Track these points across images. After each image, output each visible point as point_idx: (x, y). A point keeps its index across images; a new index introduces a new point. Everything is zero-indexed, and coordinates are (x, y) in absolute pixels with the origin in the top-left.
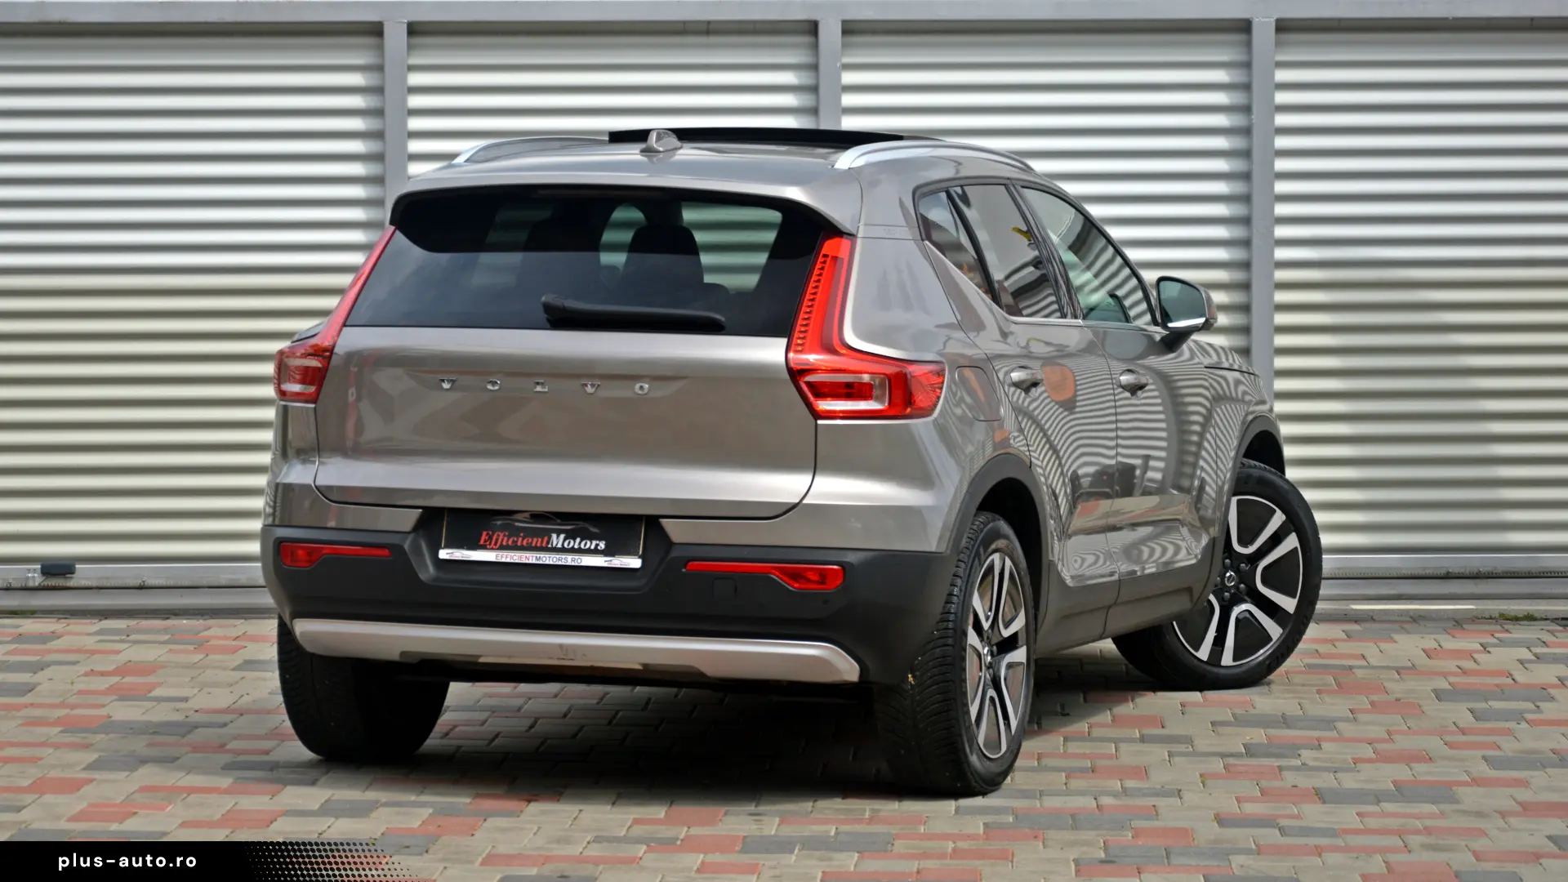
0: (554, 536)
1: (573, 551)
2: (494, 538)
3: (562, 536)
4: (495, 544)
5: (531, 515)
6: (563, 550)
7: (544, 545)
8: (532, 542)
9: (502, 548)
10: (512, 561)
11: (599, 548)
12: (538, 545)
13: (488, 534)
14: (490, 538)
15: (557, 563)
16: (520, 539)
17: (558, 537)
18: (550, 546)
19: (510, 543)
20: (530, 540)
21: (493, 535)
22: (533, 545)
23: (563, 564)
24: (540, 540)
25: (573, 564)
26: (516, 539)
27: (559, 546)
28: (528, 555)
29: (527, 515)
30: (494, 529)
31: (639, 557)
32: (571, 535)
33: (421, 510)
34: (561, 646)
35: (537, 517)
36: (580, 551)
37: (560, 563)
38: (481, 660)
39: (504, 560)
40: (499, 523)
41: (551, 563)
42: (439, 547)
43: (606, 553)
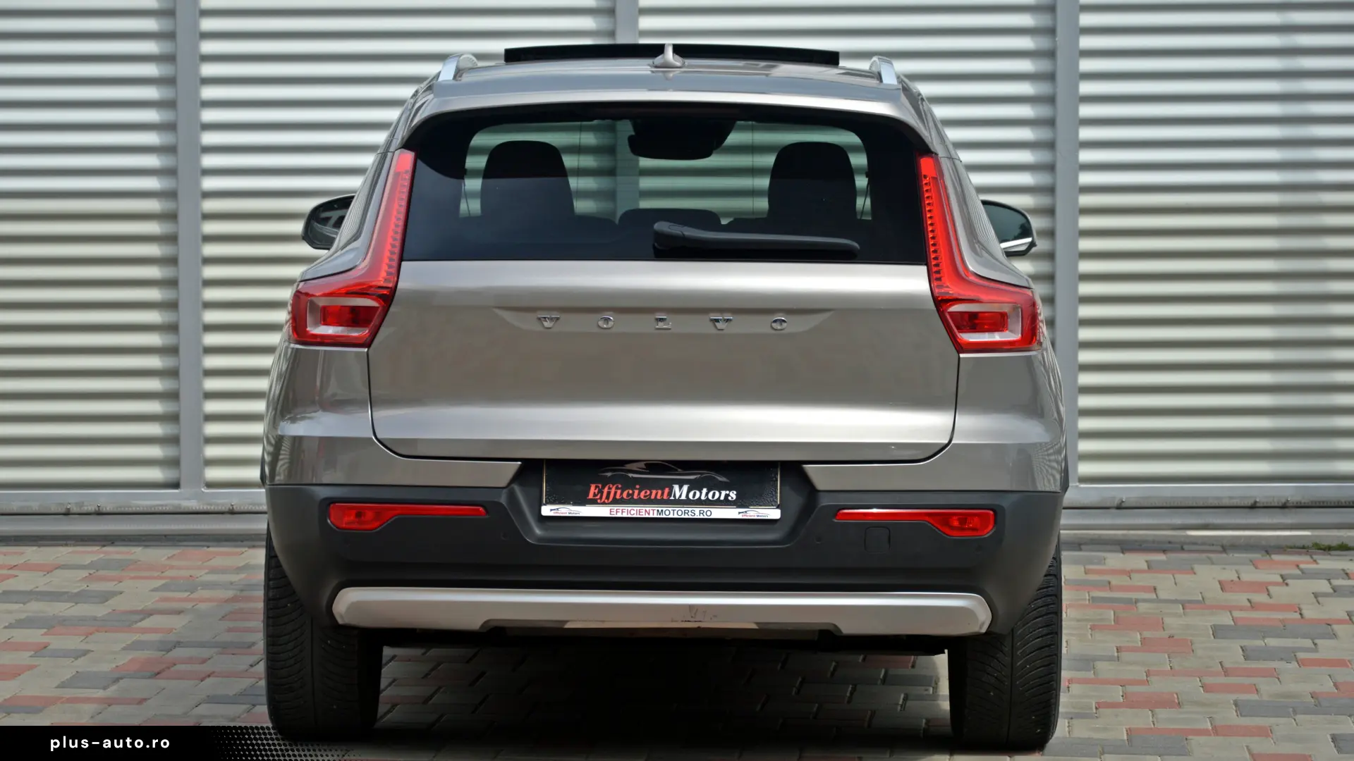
0: (676, 487)
1: (699, 502)
2: (606, 490)
3: (685, 488)
4: (608, 498)
5: (646, 465)
6: (688, 502)
7: (665, 497)
9: (616, 502)
10: (629, 516)
11: (730, 498)
12: (659, 497)
13: (596, 487)
14: (601, 492)
15: (683, 516)
16: (636, 492)
17: (681, 488)
18: (672, 498)
21: (603, 487)
22: (653, 497)
23: (690, 517)
24: (660, 492)
25: (702, 517)
26: (631, 492)
27: (683, 497)
28: (648, 509)
29: (642, 465)
30: (606, 482)
31: (778, 507)
32: (695, 486)
33: (520, 463)
34: (691, 607)
35: (654, 467)
36: (707, 503)
37: (686, 516)
38: (568, 626)
39: (619, 515)
40: (609, 474)
41: (676, 516)
42: (540, 504)
43: (738, 504)
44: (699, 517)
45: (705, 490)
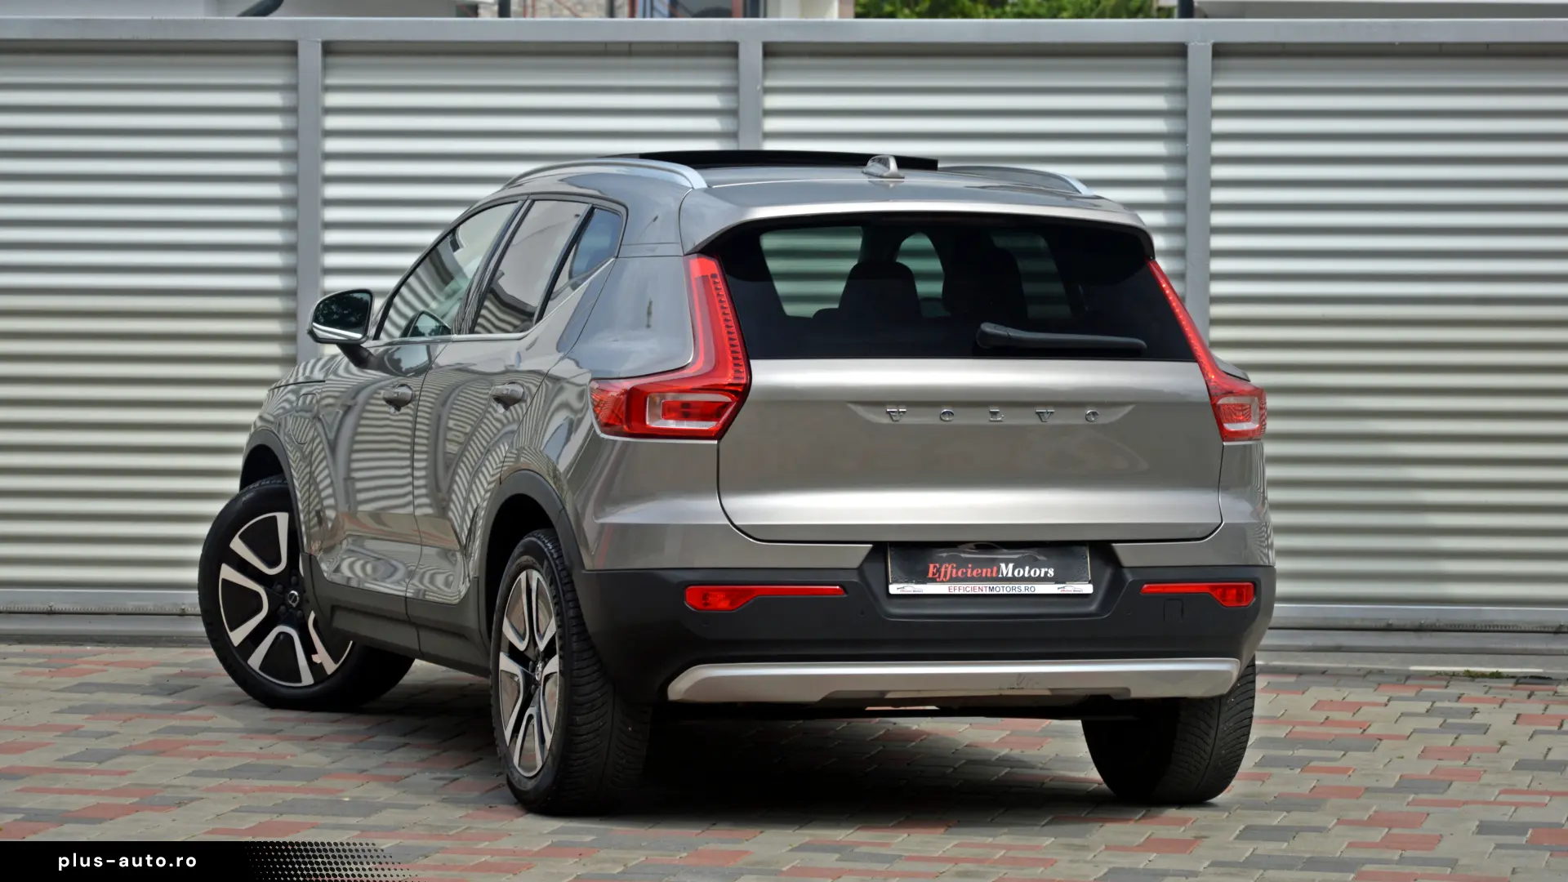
0: (1003, 566)
1: (1023, 580)
3: (1011, 566)
4: (945, 576)
6: (1013, 580)
7: (994, 575)
8: (982, 573)
9: (953, 580)
10: (965, 593)
12: (989, 575)
13: (935, 567)
14: (939, 571)
15: (1011, 592)
16: (969, 571)
17: (1007, 567)
18: (1000, 576)
19: (960, 574)
20: (980, 571)
21: (940, 568)
22: (984, 575)
24: (989, 570)
25: (1027, 592)
27: (1010, 575)
28: (981, 586)
31: (1090, 582)
32: (1018, 564)
36: (1030, 580)
39: (957, 592)
40: (945, 555)
41: (1005, 592)
44: (1024, 593)
45: (1027, 568)
